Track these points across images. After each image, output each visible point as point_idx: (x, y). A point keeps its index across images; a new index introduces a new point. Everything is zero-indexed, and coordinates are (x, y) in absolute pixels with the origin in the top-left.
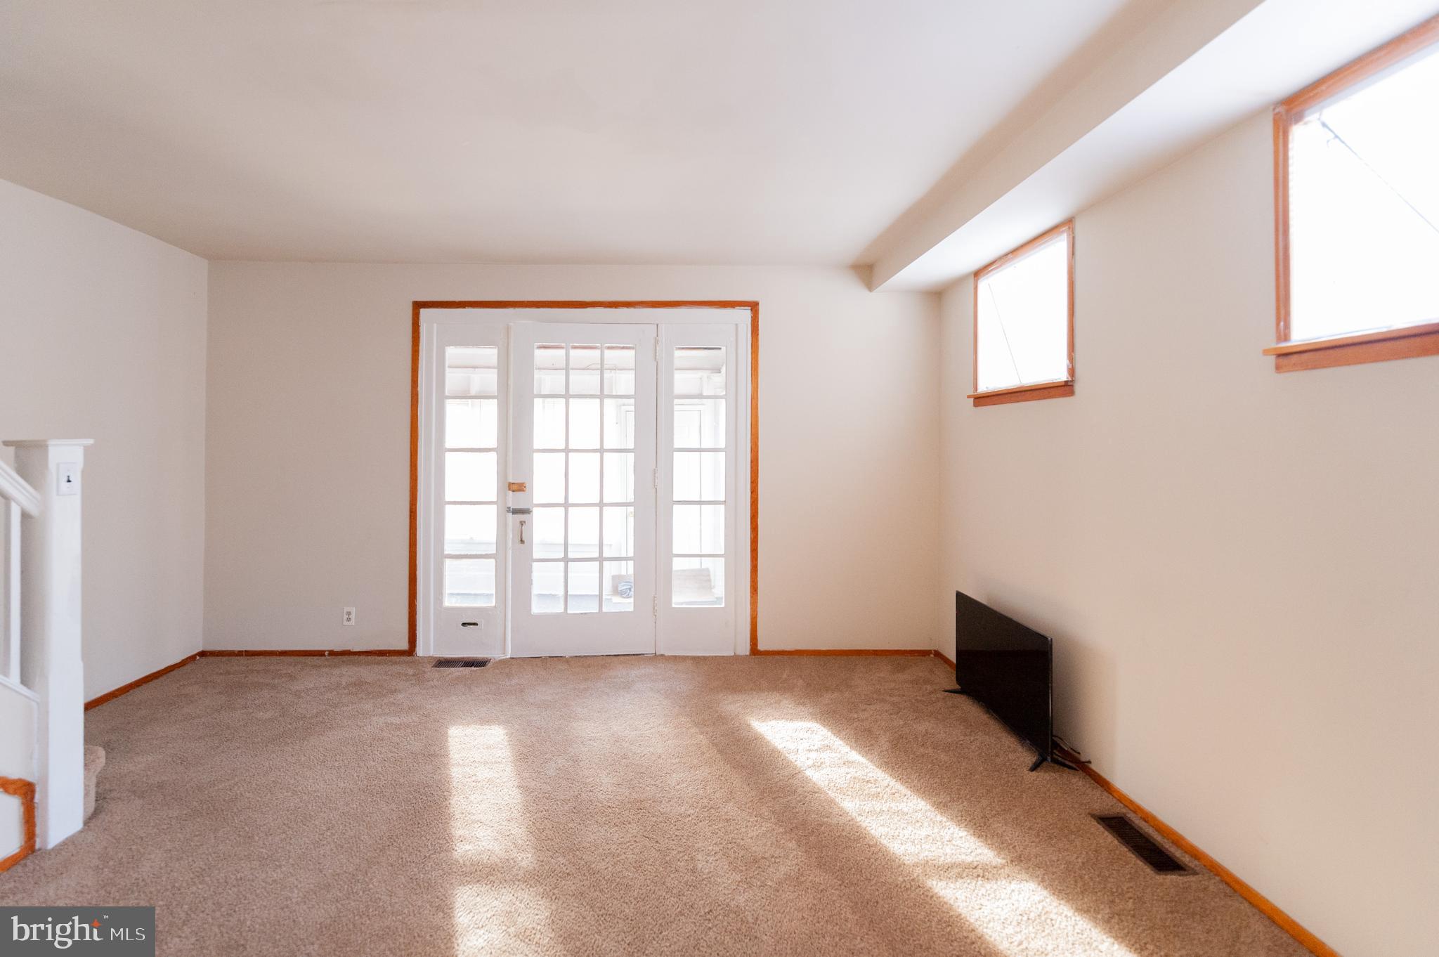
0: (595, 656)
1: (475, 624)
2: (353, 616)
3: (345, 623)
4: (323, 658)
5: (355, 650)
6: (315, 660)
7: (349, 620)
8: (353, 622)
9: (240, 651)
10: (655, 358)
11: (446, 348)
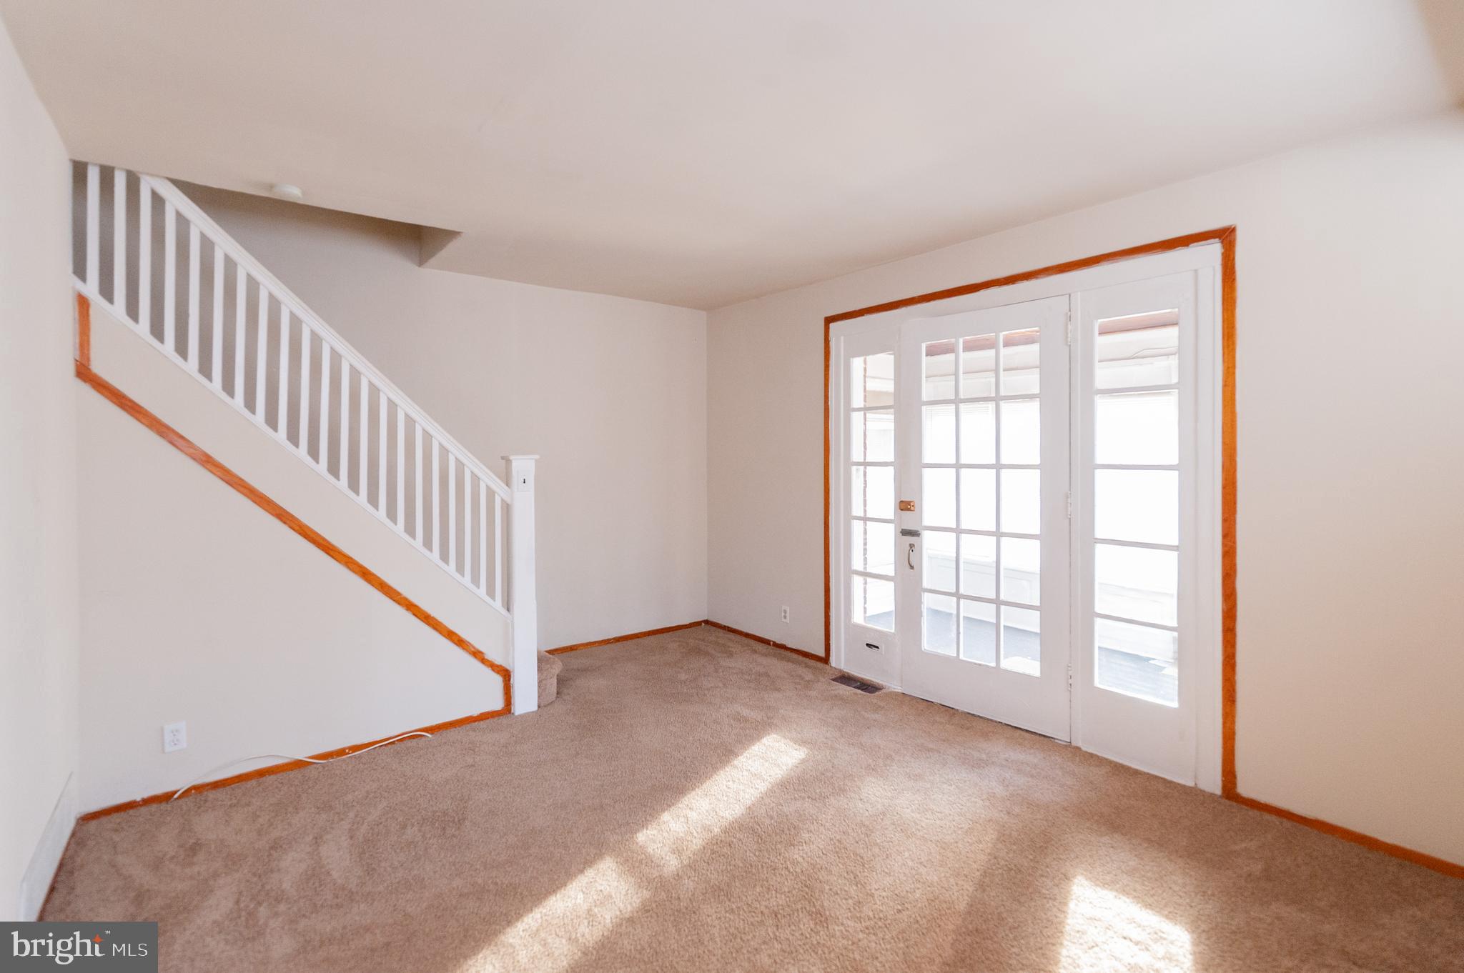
0: (992, 720)
1: (877, 647)
2: (788, 615)
3: (783, 620)
4: (769, 647)
5: (789, 646)
6: (760, 646)
7: (785, 617)
8: (788, 620)
9: (725, 626)
10: (1067, 341)
11: (852, 359)
